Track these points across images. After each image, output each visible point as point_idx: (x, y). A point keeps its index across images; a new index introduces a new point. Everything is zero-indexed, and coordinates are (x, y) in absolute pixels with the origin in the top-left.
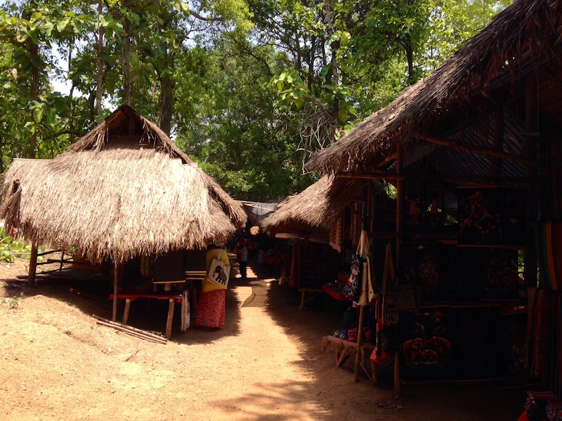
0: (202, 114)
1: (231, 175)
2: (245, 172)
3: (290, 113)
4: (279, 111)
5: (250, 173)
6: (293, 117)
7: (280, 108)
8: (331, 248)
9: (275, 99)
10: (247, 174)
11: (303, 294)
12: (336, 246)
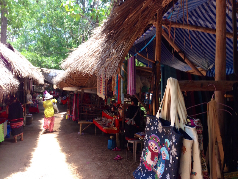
0: (29, 28)
1: (45, 59)
2: (53, 58)
3: (73, 26)
4: (68, 24)
5: (55, 58)
6: (75, 28)
7: (68, 23)
8: (98, 96)
9: (65, 18)
10: (53, 59)
11: (81, 125)
12: (102, 96)
